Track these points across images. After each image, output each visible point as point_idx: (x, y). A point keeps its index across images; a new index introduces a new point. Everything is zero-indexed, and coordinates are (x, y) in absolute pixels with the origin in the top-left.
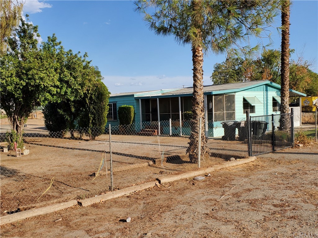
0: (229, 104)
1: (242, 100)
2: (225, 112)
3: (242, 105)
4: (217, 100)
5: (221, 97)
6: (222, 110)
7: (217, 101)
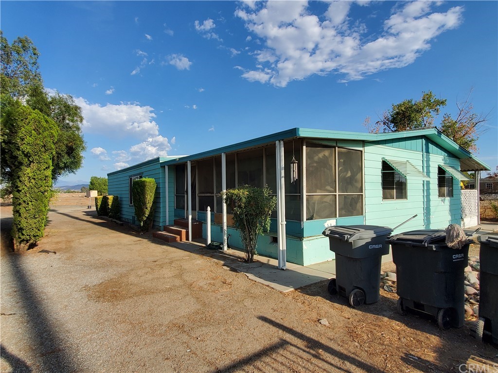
0: (349, 174)
1: (380, 166)
2: (337, 194)
3: (379, 179)
4: (316, 158)
5: (326, 152)
6: (328, 188)
7: (316, 162)
